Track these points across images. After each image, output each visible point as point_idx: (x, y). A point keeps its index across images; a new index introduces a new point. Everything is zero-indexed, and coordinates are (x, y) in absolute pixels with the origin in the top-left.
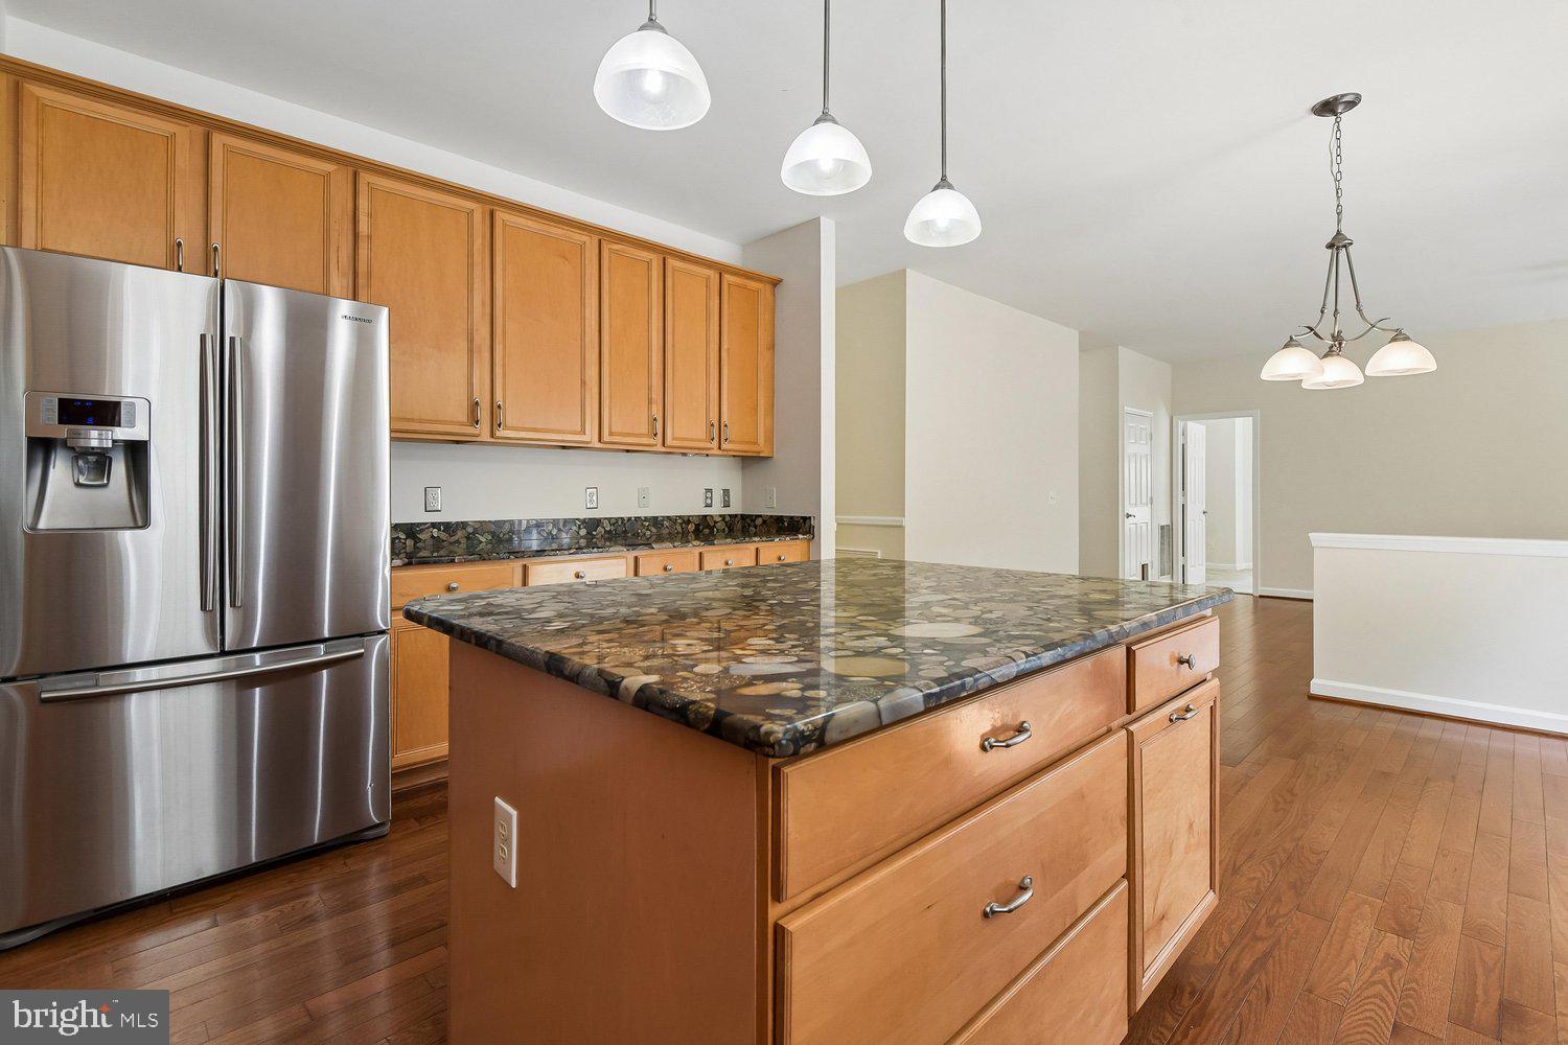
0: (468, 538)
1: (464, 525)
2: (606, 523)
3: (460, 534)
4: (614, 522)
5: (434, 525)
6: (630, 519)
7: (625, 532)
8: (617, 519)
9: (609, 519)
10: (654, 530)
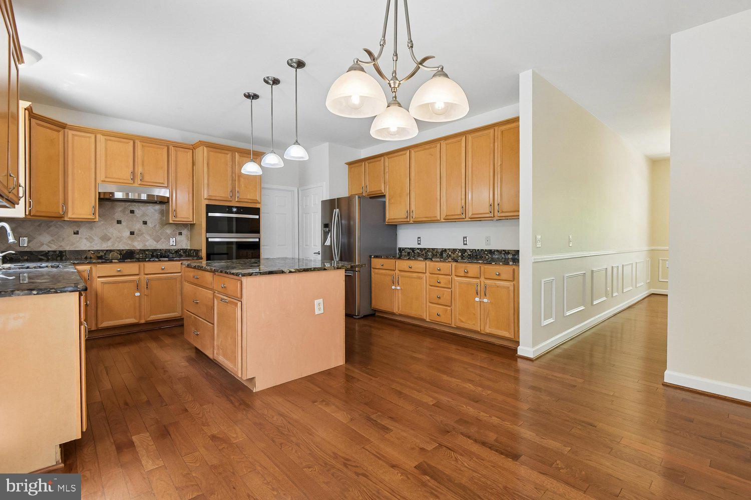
0: (426, 253)
1: (425, 249)
2: (468, 251)
3: (424, 252)
4: (472, 251)
5: (418, 249)
6: (478, 250)
7: (476, 255)
8: (473, 250)
9: (470, 250)
10: (489, 255)
